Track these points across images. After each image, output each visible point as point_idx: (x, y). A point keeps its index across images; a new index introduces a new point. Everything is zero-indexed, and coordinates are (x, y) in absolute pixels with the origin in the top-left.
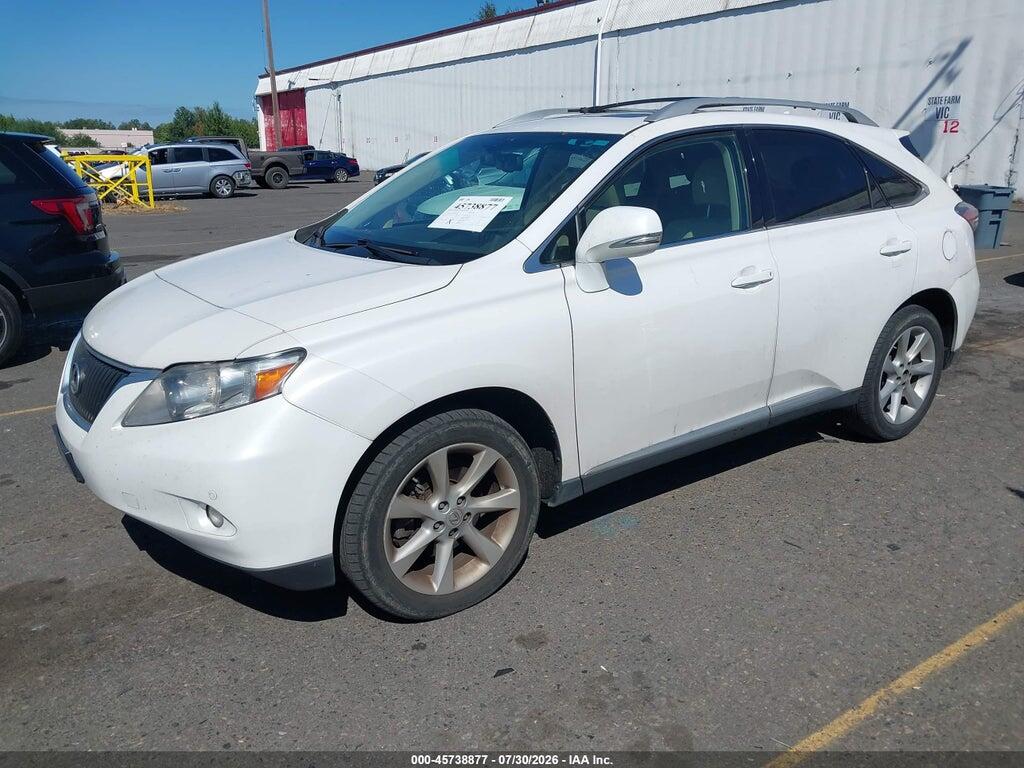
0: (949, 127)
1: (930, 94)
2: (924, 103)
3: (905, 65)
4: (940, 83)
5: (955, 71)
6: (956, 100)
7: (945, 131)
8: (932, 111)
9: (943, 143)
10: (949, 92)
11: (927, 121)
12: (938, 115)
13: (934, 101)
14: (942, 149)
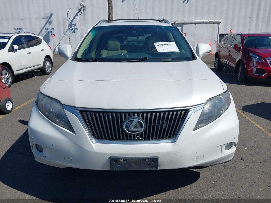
0: (53, 36)
1: (45, 27)
2: (44, 29)
3: (36, 19)
4: (48, 24)
5: (51, 21)
6: (53, 29)
7: (52, 37)
8: (47, 32)
9: (52, 40)
10: (50, 27)
11: (46, 34)
12: (49, 33)
13: (47, 29)
14: (52, 41)
